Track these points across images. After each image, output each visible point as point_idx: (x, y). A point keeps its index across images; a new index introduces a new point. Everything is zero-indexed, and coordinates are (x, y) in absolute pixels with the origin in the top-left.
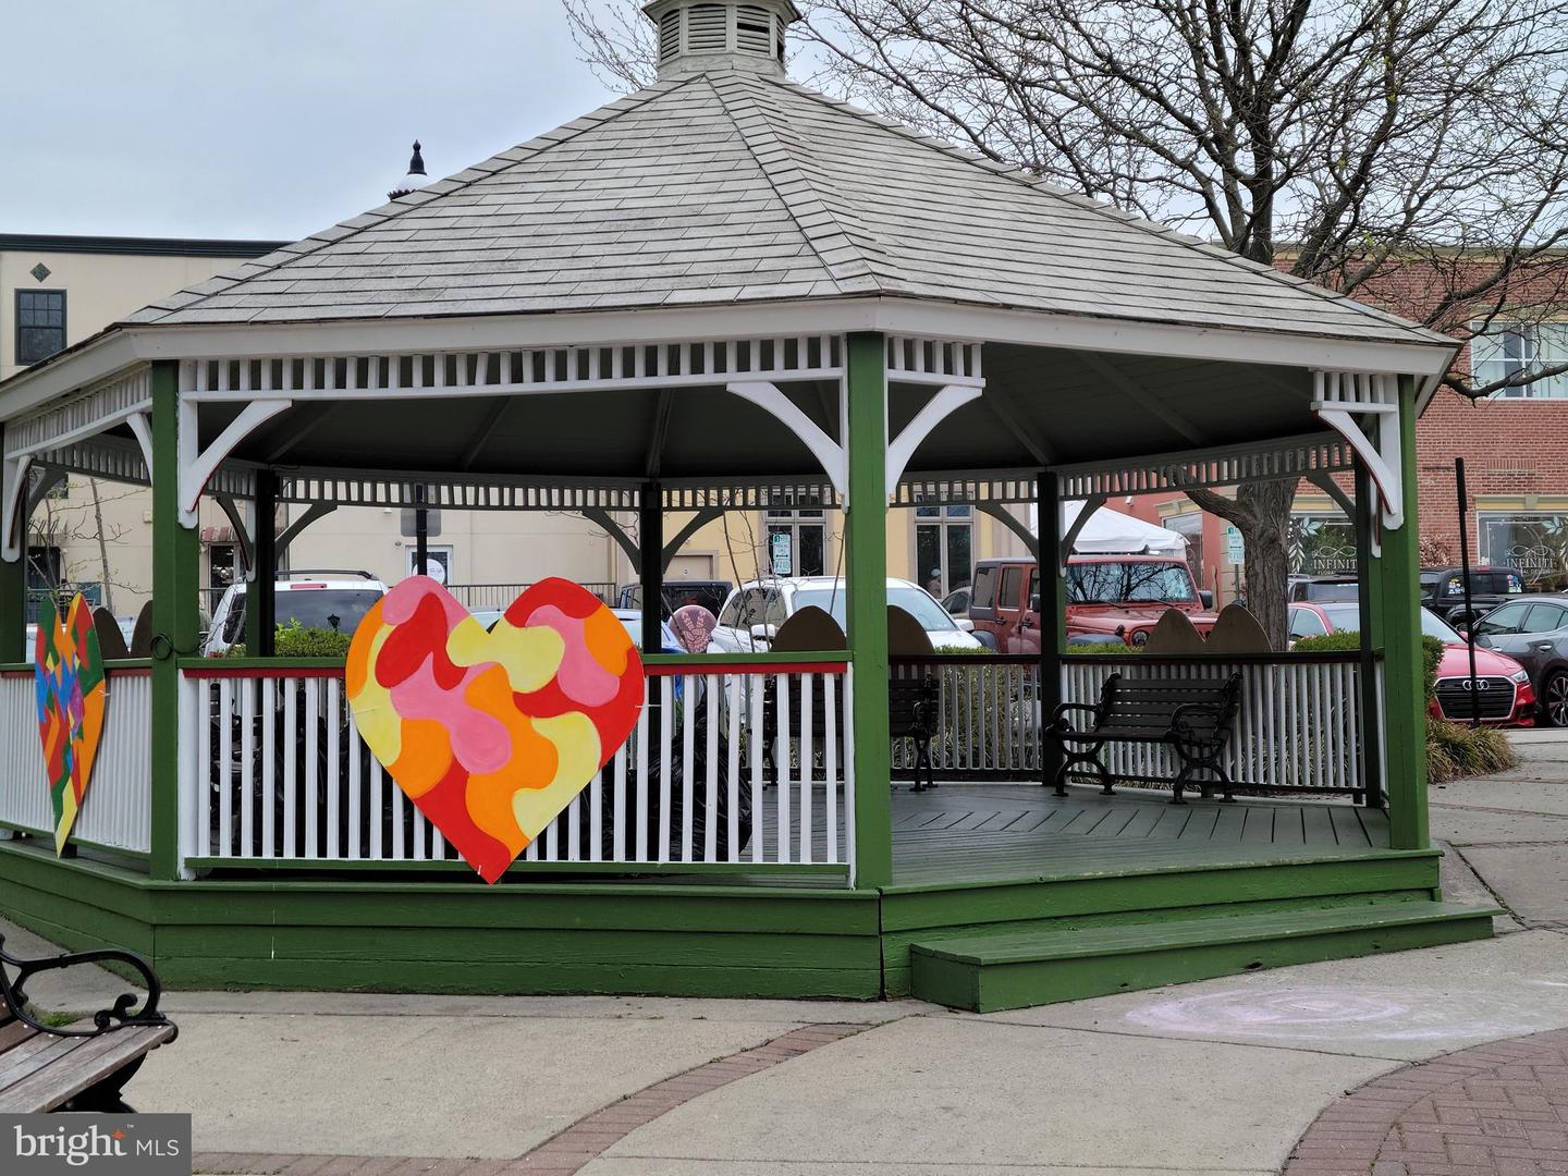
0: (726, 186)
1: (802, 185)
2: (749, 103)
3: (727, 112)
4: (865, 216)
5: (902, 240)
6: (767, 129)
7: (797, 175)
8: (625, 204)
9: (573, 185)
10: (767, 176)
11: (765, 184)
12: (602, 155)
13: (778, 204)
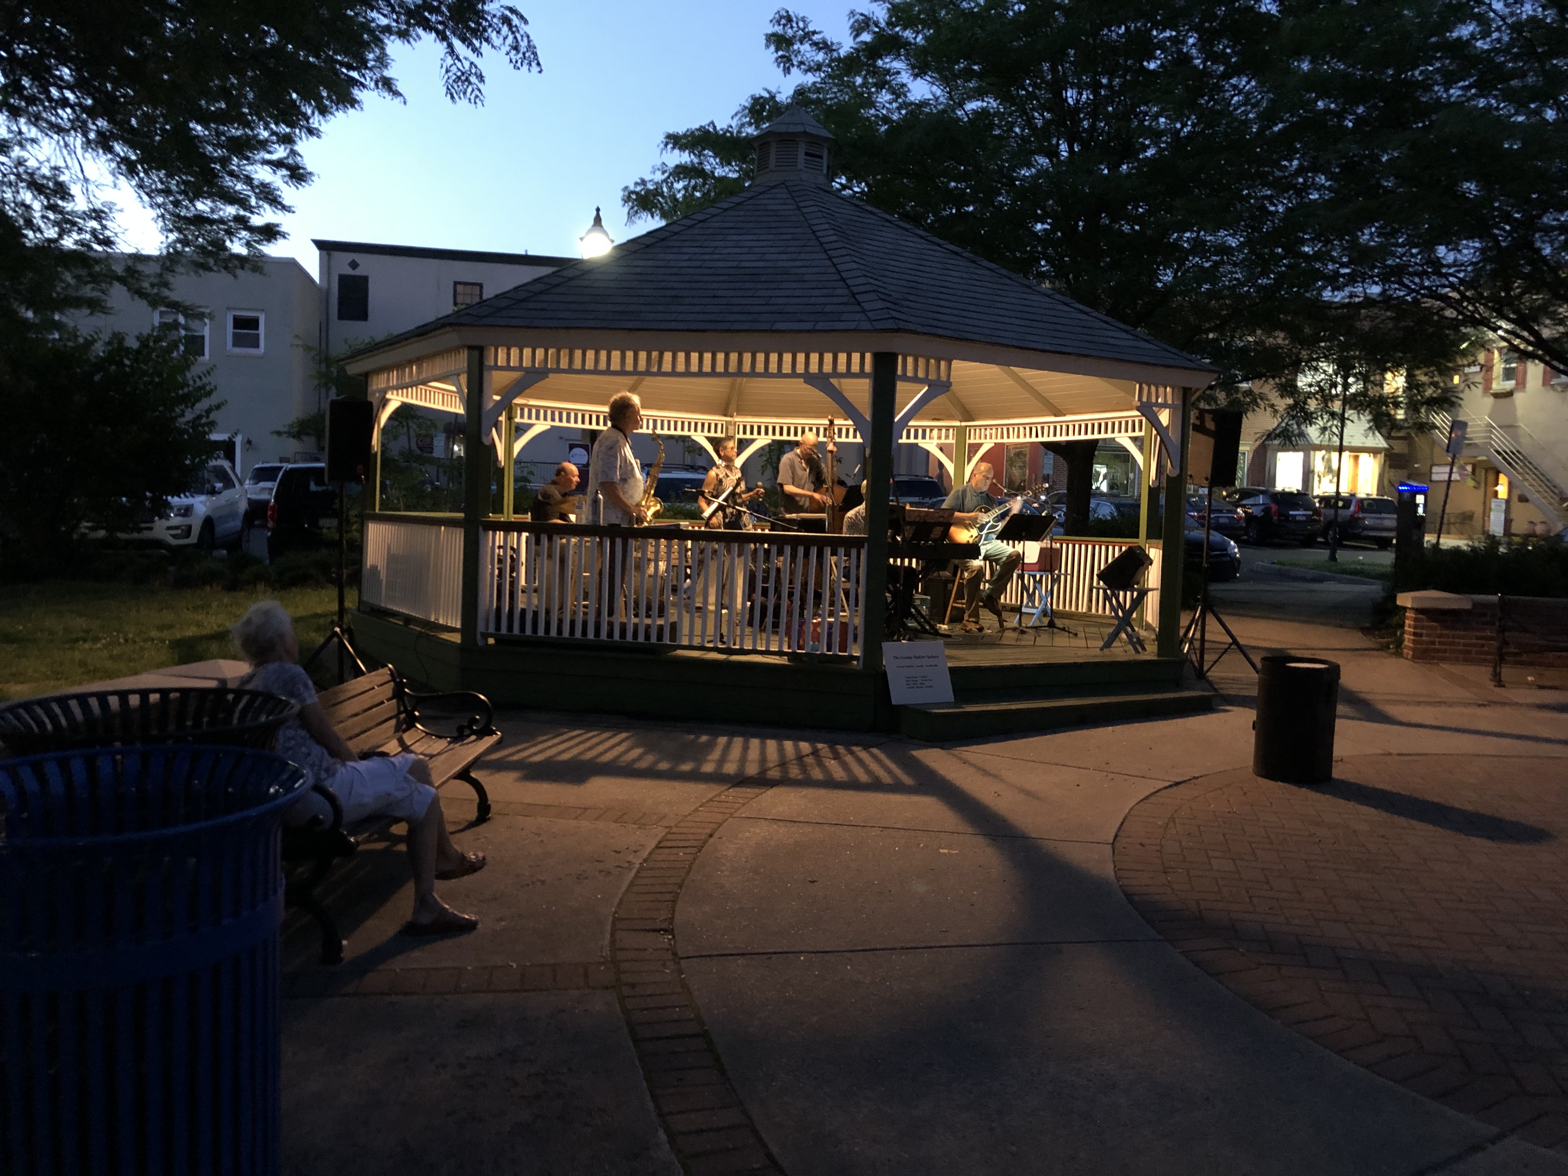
0: (803, 256)
1: (848, 259)
2: (812, 203)
3: (799, 208)
4: (884, 279)
5: (906, 296)
6: (823, 220)
7: (844, 252)
8: (743, 264)
9: (710, 250)
10: (826, 251)
11: (824, 256)
12: (726, 231)
13: (833, 270)
